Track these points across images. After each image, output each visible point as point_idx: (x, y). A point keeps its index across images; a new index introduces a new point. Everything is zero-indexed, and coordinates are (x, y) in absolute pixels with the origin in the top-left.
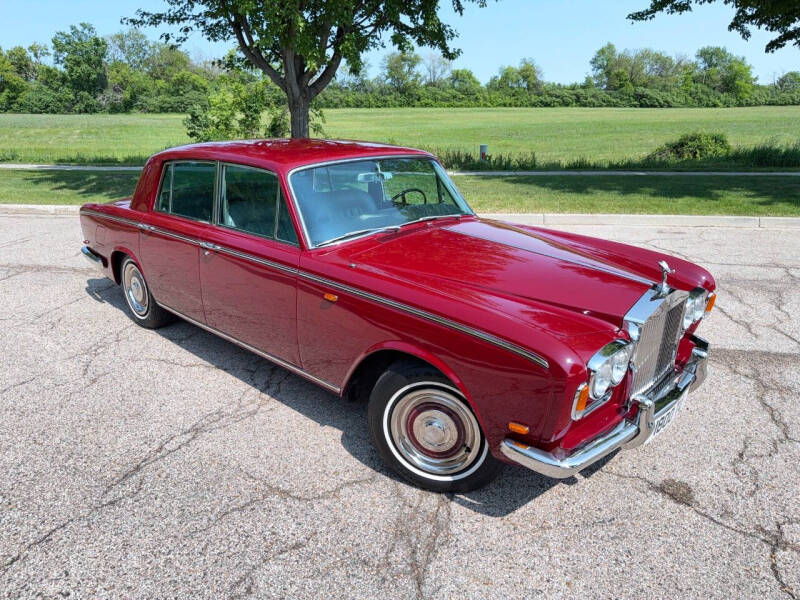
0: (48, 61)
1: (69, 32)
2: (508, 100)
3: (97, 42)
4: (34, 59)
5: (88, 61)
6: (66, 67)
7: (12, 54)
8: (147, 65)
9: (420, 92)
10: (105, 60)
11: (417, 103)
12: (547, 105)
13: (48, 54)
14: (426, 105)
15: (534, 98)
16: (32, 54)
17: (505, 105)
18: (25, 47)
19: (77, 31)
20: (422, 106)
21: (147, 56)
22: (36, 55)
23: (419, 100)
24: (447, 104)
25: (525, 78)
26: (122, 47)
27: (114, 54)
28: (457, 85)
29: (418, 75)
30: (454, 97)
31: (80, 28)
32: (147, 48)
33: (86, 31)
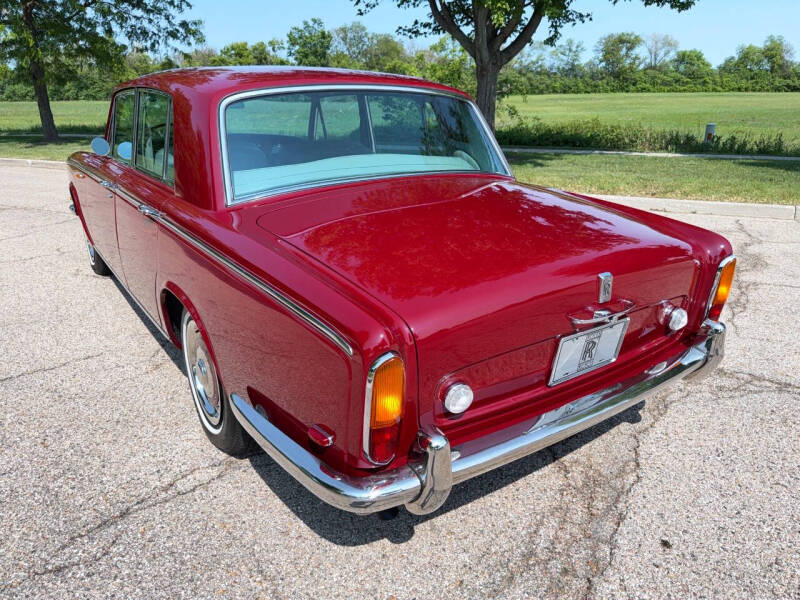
0: (283, 54)
1: (301, 26)
2: (744, 83)
3: (323, 35)
4: (272, 53)
5: (315, 53)
6: (296, 59)
7: (255, 49)
8: (365, 55)
9: (636, 76)
10: (329, 52)
11: (632, 88)
12: (795, 89)
13: (284, 48)
14: (643, 90)
15: (778, 82)
16: (270, 49)
17: (739, 90)
18: (266, 43)
19: (308, 26)
20: (638, 91)
21: (365, 47)
22: (274, 50)
23: (634, 84)
24: (666, 88)
25: (770, 58)
26: (344, 39)
27: (337, 46)
28: (682, 68)
29: (637, 58)
30: (677, 81)
31: (311, 23)
32: (366, 39)
33: (316, 26)
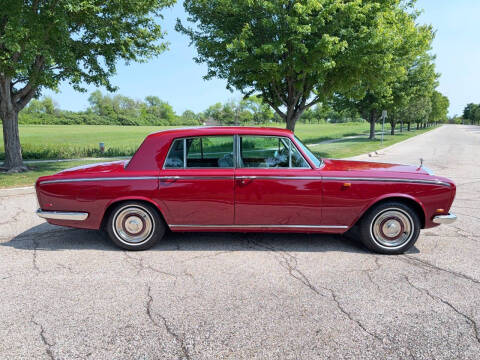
2: (37, 120)
12: (65, 123)
15: (56, 119)
17: (35, 123)
25: (47, 107)
